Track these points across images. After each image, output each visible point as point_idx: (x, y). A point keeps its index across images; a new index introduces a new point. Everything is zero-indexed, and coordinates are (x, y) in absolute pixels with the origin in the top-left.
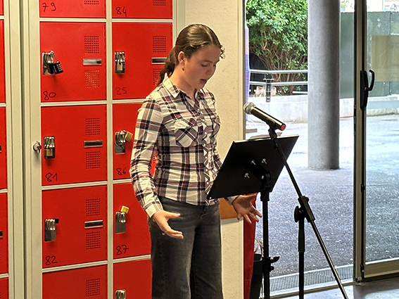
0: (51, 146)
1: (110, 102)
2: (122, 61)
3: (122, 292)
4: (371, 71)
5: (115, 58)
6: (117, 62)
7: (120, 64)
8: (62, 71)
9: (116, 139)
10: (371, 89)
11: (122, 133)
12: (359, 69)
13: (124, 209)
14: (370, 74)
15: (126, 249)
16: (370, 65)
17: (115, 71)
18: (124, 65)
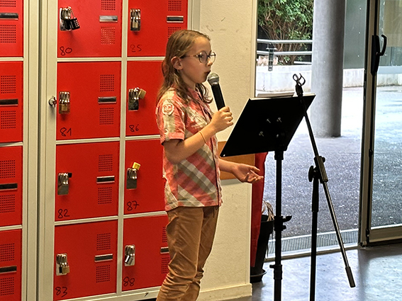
0: (66, 101)
1: (124, 59)
2: (137, 18)
3: (132, 247)
4: (383, 36)
5: (131, 15)
6: (132, 20)
7: (136, 21)
8: (79, 27)
9: (130, 96)
10: (382, 54)
11: (135, 90)
12: (371, 33)
13: (136, 166)
14: (382, 39)
15: (137, 205)
16: (382, 30)
17: (131, 29)
18: (139, 22)
